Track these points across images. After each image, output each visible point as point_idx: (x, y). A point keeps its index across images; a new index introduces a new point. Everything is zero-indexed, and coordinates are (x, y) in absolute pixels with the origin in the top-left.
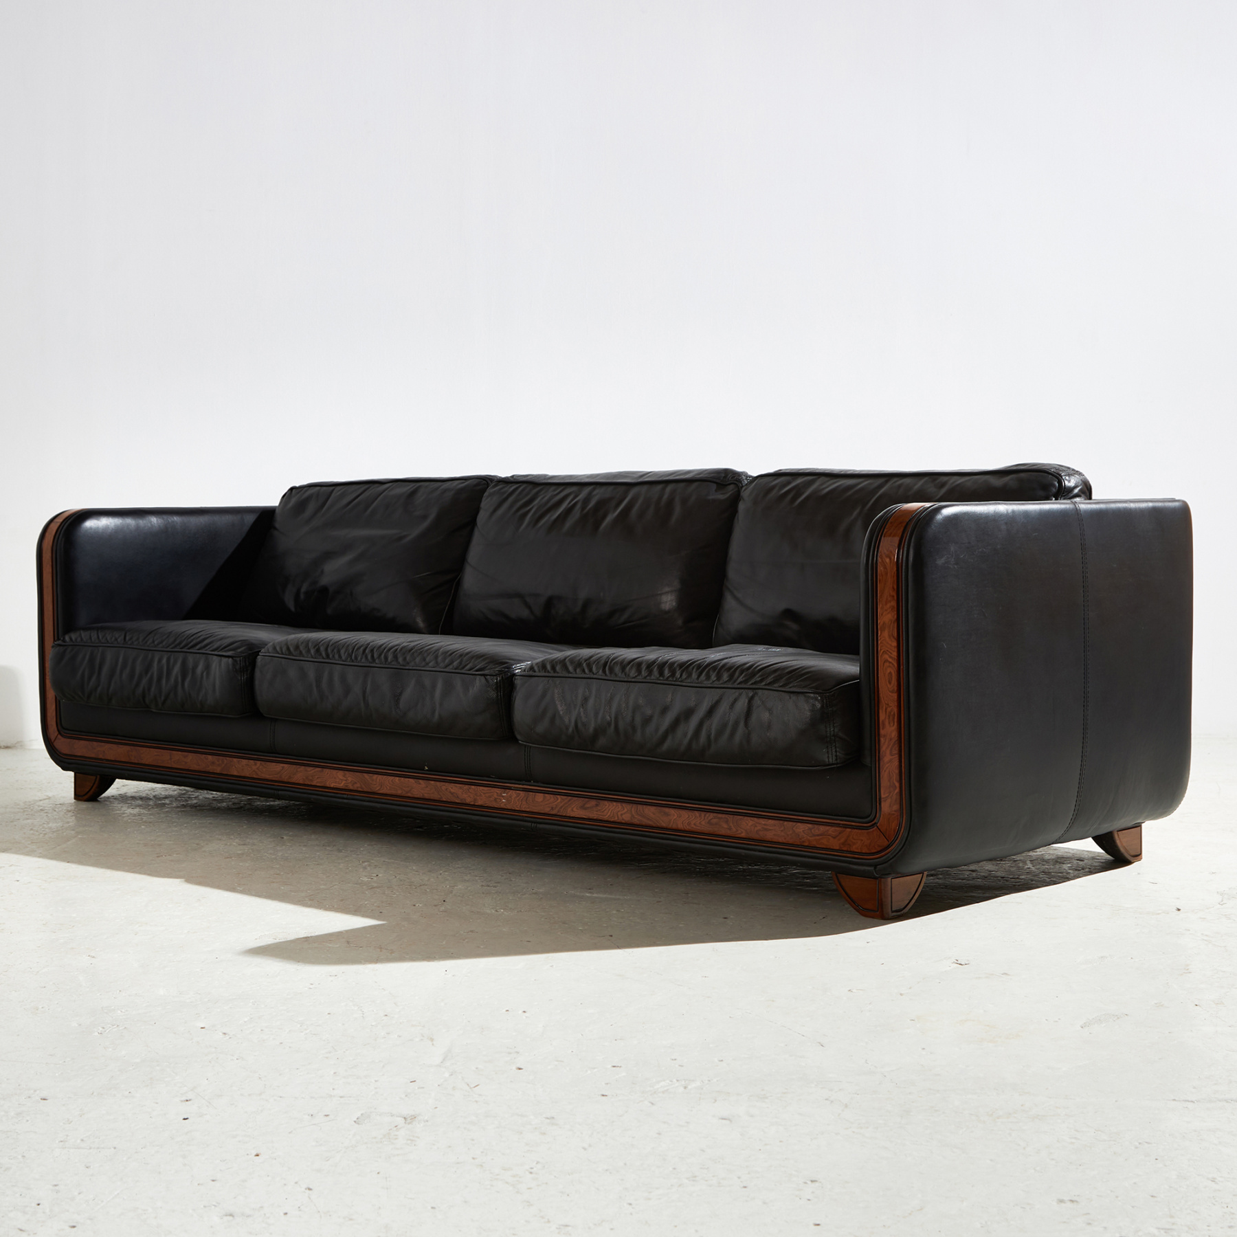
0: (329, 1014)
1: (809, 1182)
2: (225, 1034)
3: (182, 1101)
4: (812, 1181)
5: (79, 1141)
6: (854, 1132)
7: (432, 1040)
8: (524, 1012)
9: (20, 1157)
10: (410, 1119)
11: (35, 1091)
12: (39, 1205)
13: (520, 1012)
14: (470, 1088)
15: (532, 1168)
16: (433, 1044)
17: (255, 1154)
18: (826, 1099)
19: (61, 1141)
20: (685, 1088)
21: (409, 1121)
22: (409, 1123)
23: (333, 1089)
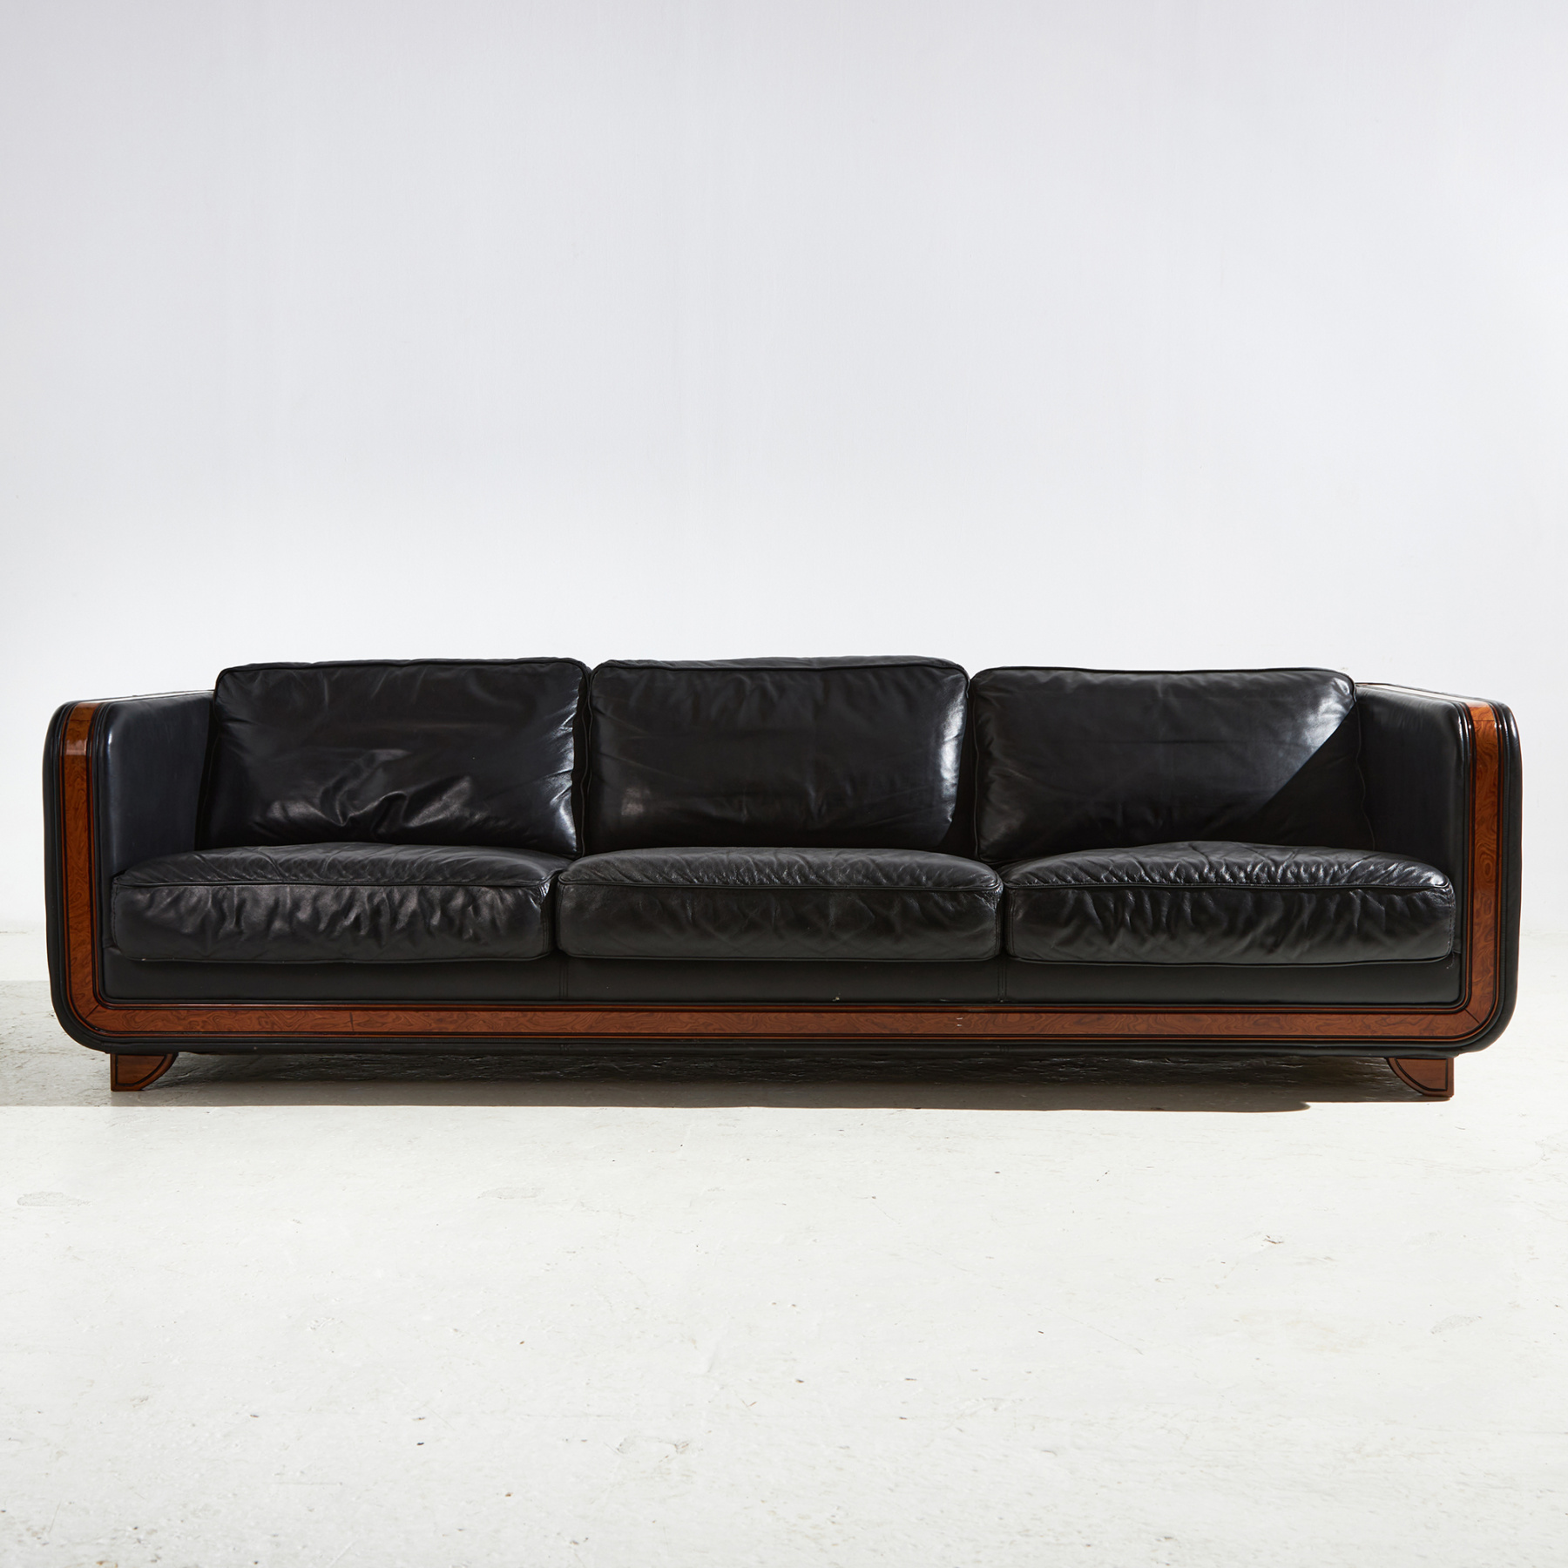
0: (572, 1305)
1: (1163, 1539)
2: (456, 1330)
3: (414, 1420)
4: (1166, 1538)
5: (298, 1474)
6: (1202, 1471)
7: (694, 1341)
8: (794, 1305)
9: (230, 1495)
10: (682, 1447)
11: (244, 1405)
12: (256, 1563)
13: (790, 1305)
14: (747, 1406)
15: (833, 1516)
16: (696, 1347)
17: (506, 1493)
18: (1162, 1428)
19: (278, 1474)
20: (995, 1409)
21: (680, 1450)
22: (681, 1453)
23: (588, 1405)
